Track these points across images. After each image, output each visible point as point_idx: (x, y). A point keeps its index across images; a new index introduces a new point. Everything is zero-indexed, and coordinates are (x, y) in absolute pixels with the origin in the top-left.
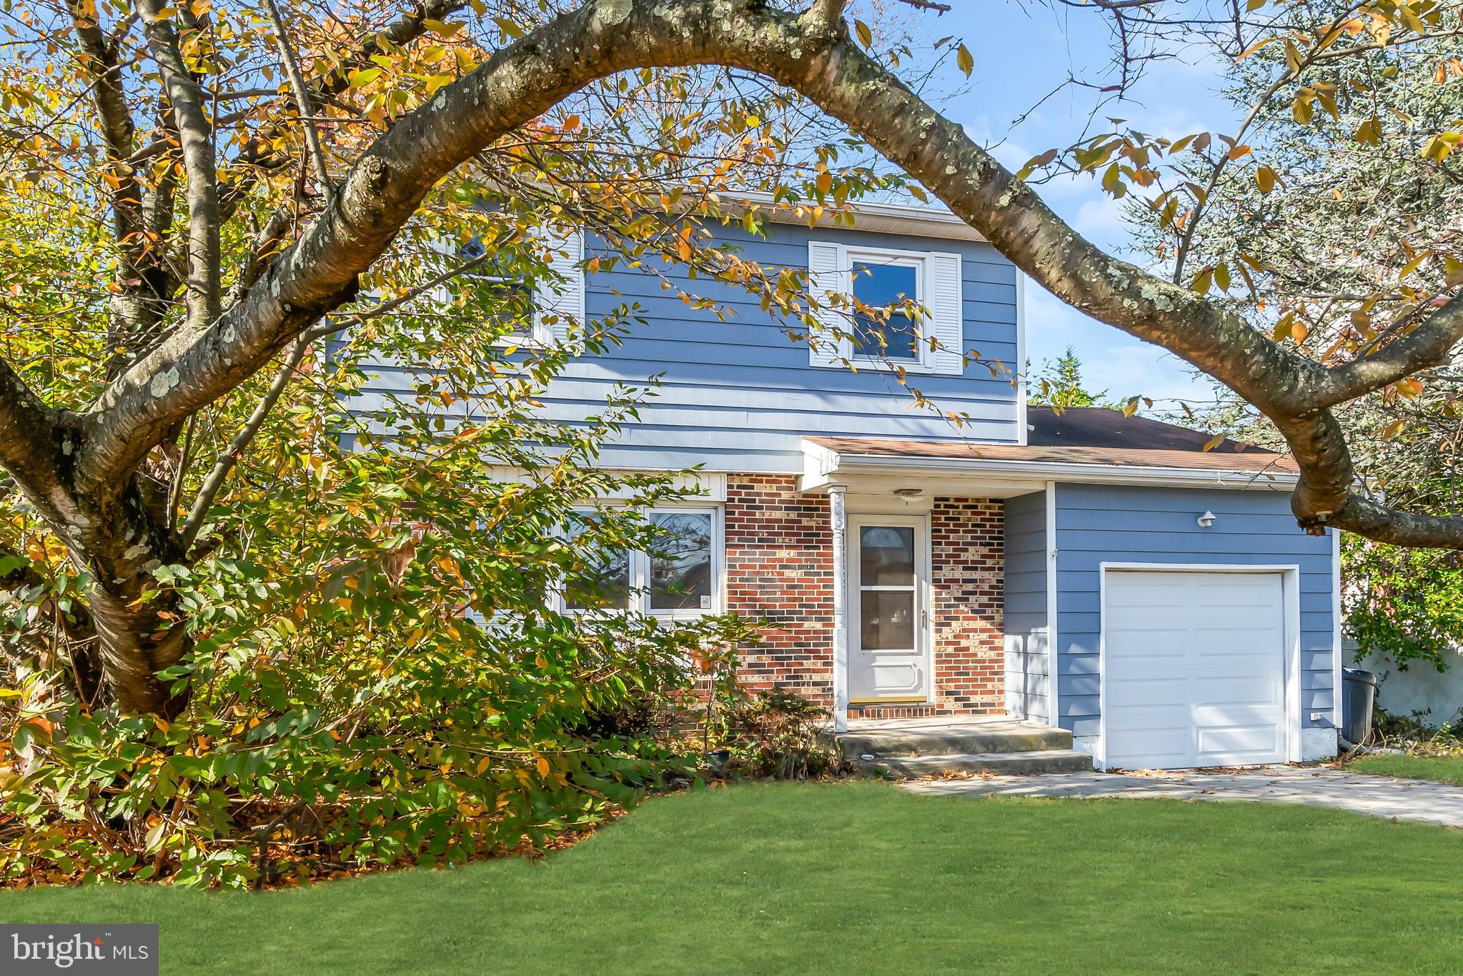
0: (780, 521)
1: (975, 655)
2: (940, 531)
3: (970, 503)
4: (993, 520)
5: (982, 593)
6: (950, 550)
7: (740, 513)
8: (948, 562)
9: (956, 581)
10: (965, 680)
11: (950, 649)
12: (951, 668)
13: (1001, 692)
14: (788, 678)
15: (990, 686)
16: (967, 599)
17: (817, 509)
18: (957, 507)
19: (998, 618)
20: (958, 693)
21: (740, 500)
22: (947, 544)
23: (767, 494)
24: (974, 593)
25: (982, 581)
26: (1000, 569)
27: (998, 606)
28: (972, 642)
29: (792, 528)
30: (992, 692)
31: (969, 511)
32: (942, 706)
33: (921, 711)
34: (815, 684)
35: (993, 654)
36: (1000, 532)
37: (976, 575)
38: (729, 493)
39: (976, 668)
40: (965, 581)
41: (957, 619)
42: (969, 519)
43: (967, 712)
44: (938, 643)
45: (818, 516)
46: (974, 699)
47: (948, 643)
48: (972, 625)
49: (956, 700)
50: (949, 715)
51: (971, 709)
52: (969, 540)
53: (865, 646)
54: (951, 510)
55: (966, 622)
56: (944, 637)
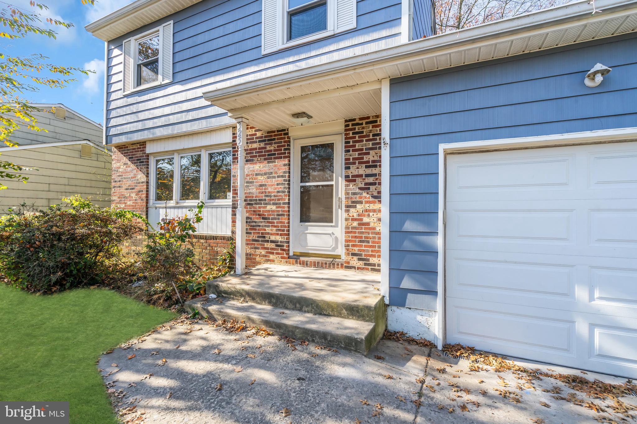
0: (256, 149)
1: (374, 228)
2: (349, 142)
3: (371, 119)
6: (356, 154)
8: (354, 163)
9: (361, 176)
10: (365, 246)
11: (355, 224)
12: (356, 237)
14: (258, 237)
16: (369, 189)
17: (274, 139)
18: (362, 124)
20: (361, 255)
22: (353, 151)
28: (372, 220)
29: (262, 152)
31: (371, 125)
32: (348, 263)
33: (334, 264)
34: (272, 242)
39: (374, 238)
40: (367, 176)
41: (361, 202)
42: (371, 131)
43: (367, 269)
44: (346, 220)
45: (275, 143)
46: (372, 260)
47: (354, 220)
48: (372, 207)
49: (359, 259)
50: (353, 270)
51: (370, 267)
52: (371, 146)
53: (302, 220)
54: (357, 127)
55: (368, 205)
56: (351, 215)
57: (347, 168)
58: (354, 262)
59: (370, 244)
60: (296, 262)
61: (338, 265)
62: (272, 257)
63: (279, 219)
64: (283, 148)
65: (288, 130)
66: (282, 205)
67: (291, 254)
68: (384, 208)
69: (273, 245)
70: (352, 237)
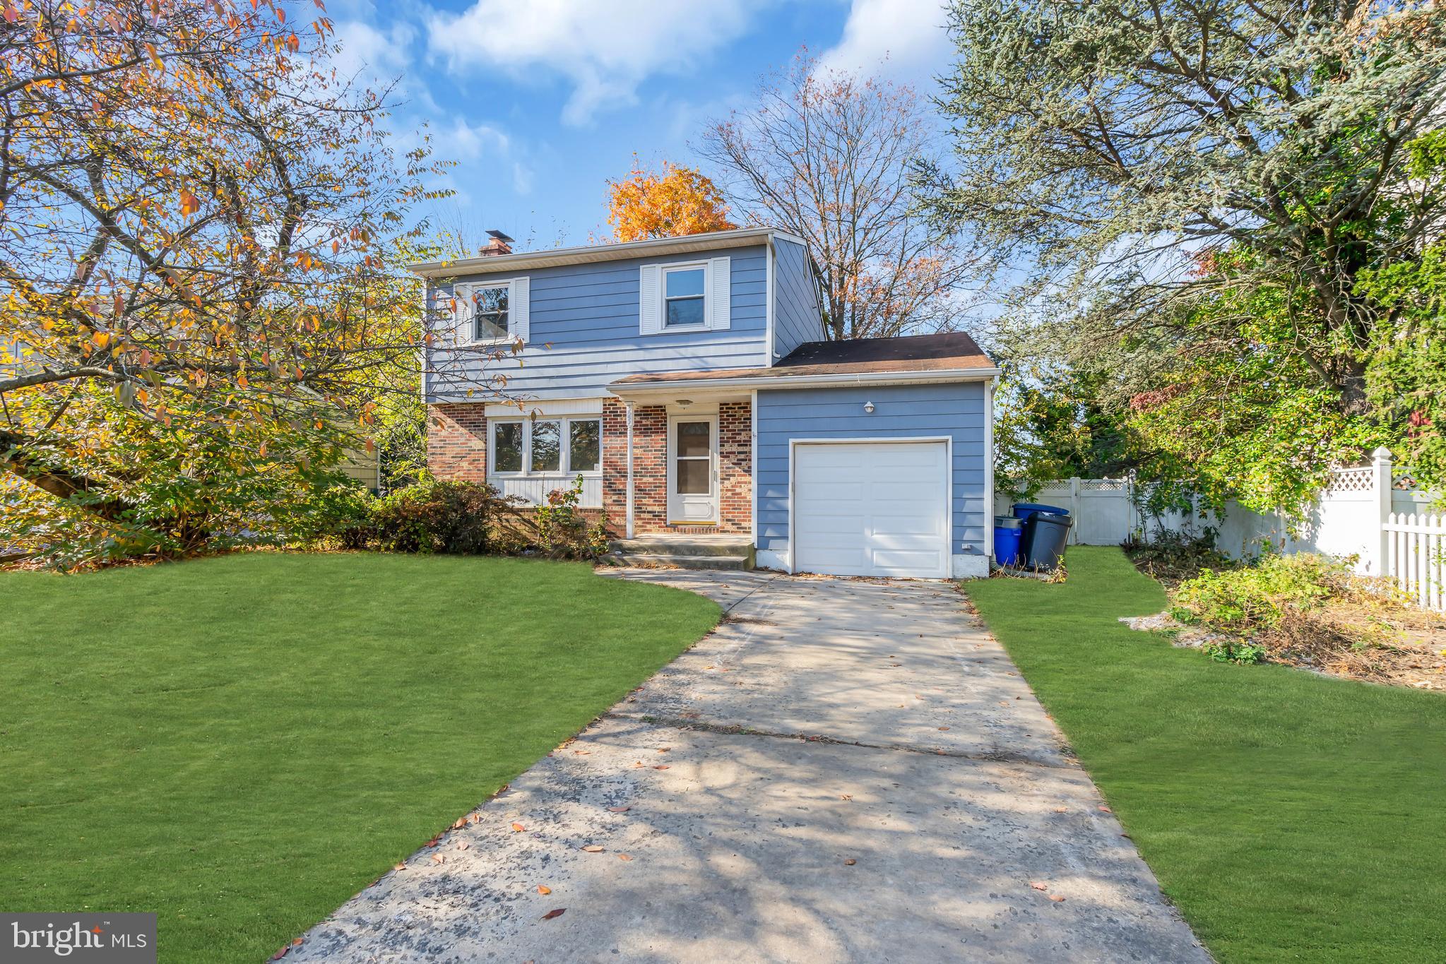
1: (745, 497)
2: (724, 423)
6: (730, 434)
7: (610, 419)
8: (728, 442)
9: (734, 453)
10: (738, 513)
12: (729, 505)
16: (740, 464)
17: (650, 414)
18: (734, 409)
20: (734, 521)
21: (610, 412)
22: (727, 431)
23: (622, 409)
24: (745, 460)
28: (743, 490)
29: (637, 426)
31: (742, 411)
32: (724, 528)
33: (710, 530)
34: (647, 512)
38: (604, 409)
39: (745, 505)
40: (739, 453)
41: (734, 476)
42: (742, 415)
44: (721, 490)
45: (651, 418)
46: (744, 524)
47: (728, 490)
48: (743, 479)
49: (733, 524)
50: (728, 533)
51: (742, 530)
53: (679, 492)
54: (730, 411)
56: (725, 486)
57: (722, 446)
58: (729, 526)
59: (742, 511)
60: (675, 530)
61: (714, 530)
62: (648, 527)
63: (656, 490)
64: (660, 424)
65: (665, 407)
66: (659, 477)
67: (668, 522)
68: (753, 480)
69: (650, 516)
70: (726, 505)
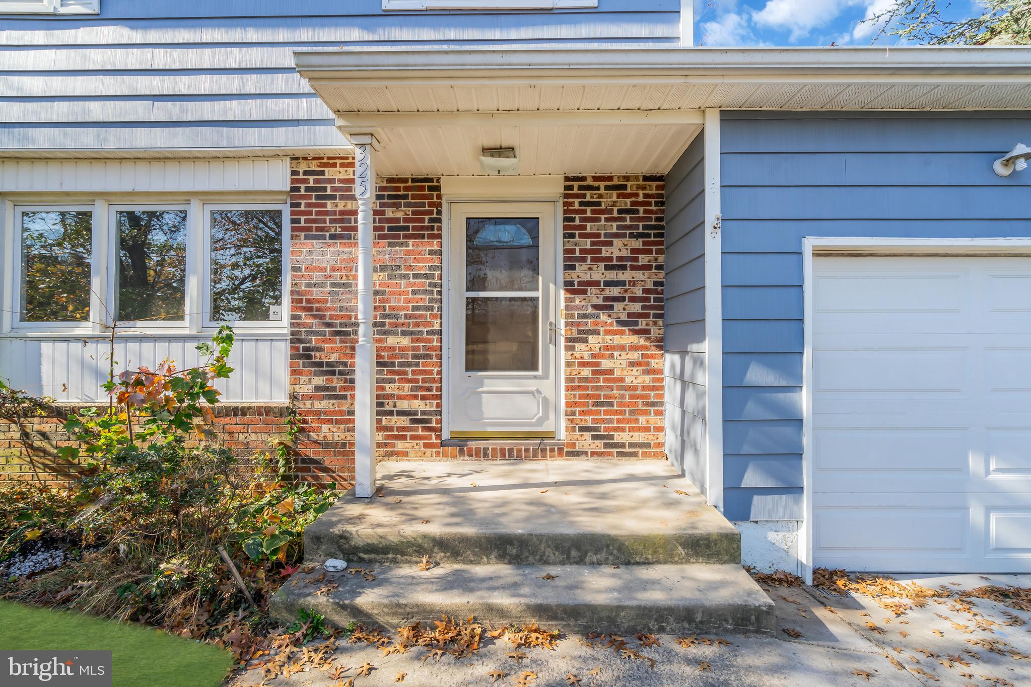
1: (622, 380)
2: (573, 220)
3: (615, 182)
4: (649, 204)
5: (633, 299)
6: (587, 244)
7: (308, 205)
8: (584, 260)
9: (596, 284)
10: (606, 413)
11: (586, 372)
12: (587, 396)
13: (660, 429)
15: (642, 420)
16: (611, 307)
17: (405, 197)
18: (598, 188)
19: (655, 332)
20: (597, 429)
21: (307, 189)
22: (581, 236)
23: (340, 181)
24: (620, 299)
25: (633, 283)
26: (659, 268)
27: (655, 316)
28: (617, 364)
30: (647, 429)
31: (615, 193)
32: (573, 445)
33: (543, 450)
34: (401, 413)
35: (647, 379)
36: (658, 219)
37: (626, 276)
38: (293, 181)
39: (623, 396)
40: (608, 284)
41: (596, 332)
42: (614, 204)
43: (610, 454)
44: (568, 364)
45: (406, 205)
46: (619, 437)
47: (583, 364)
48: (618, 340)
49: (595, 438)
50: (583, 457)
51: (615, 450)
52: (615, 230)
53: (471, 366)
54: (588, 193)
55: (610, 337)
56: (578, 356)
57: (569, 267)
58: (586, 442)
59: (615, 408)
60: (461, 452)
61: (552, 450)
62: (400, 445)
63: (417, 365)
64: (427, 217)
65: (438, 181)
66: (425, 336)
67: (445, 436)
69: (404, 421)
70: (580, 397)
